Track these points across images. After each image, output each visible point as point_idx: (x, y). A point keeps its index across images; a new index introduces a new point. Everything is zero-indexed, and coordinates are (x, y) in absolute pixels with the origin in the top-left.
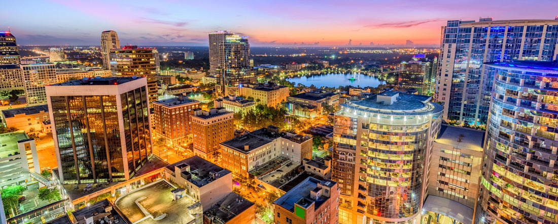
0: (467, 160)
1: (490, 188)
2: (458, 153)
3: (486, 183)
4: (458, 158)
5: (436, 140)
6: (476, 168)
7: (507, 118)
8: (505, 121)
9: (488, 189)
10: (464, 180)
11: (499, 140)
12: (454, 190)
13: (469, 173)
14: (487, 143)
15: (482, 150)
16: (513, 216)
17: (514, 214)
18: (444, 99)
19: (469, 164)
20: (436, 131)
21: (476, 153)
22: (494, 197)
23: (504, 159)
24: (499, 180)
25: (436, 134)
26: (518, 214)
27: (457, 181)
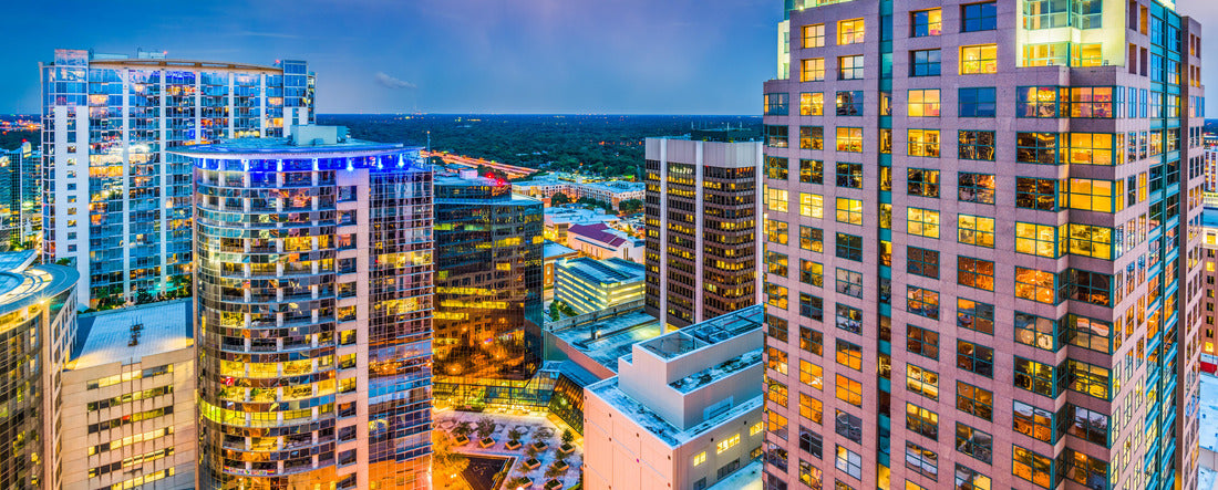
0: (160, 381)
1: (223, 418)
2: (137, 373)
3: (212, 412)
4: (136, 386)
5: (69, 366)
6: (184, 389)
7: (230, 257)
8: (229, 262)
9: (219, 421)
10: (160, 432)
11: (223, 307)
12: (138, 473)
13: (169, 410)
14: (199, 322)
15: (192, 342)
16: (273, 450)
17: (275, 445)
18: (73, 248)
19: (166, 388)
20: (65, 340)
21: (177, 356)
22: (233, 433)
23: (239, 343)
24: (235, 391)
25: (68, 347)
26: (280, 440)
27: (143, 442)
